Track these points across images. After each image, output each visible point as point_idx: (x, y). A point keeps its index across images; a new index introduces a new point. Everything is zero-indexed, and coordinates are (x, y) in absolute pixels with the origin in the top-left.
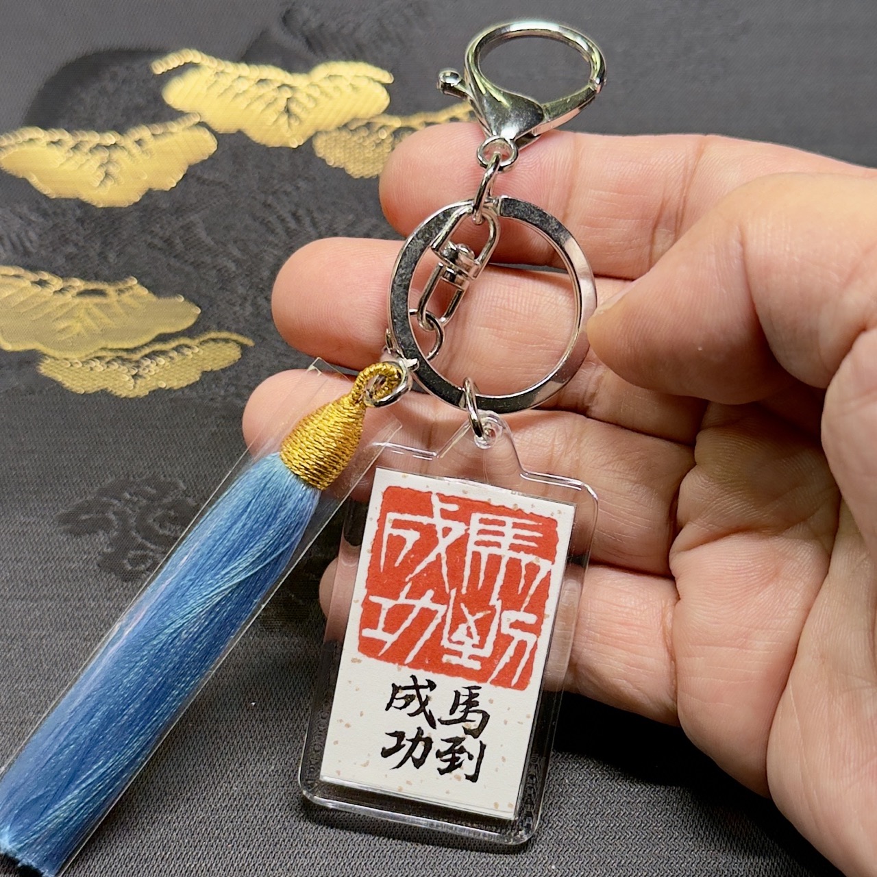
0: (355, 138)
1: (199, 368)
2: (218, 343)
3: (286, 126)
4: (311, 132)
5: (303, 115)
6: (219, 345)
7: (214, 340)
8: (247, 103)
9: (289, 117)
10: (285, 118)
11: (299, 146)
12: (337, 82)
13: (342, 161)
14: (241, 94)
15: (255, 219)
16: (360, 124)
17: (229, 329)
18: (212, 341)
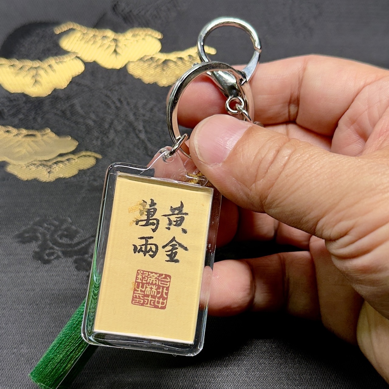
0: (145, 65)
1: (78, 168)
3: (115, 59)
4: (126, 62)
5: (123, 54)
6: (87, 158)
8: (98, 48)
10: (114, 54)
11: (121, 68)
13: (141, 76)
15: (102, 102)
16: (148, 58)
18: (84, 157)
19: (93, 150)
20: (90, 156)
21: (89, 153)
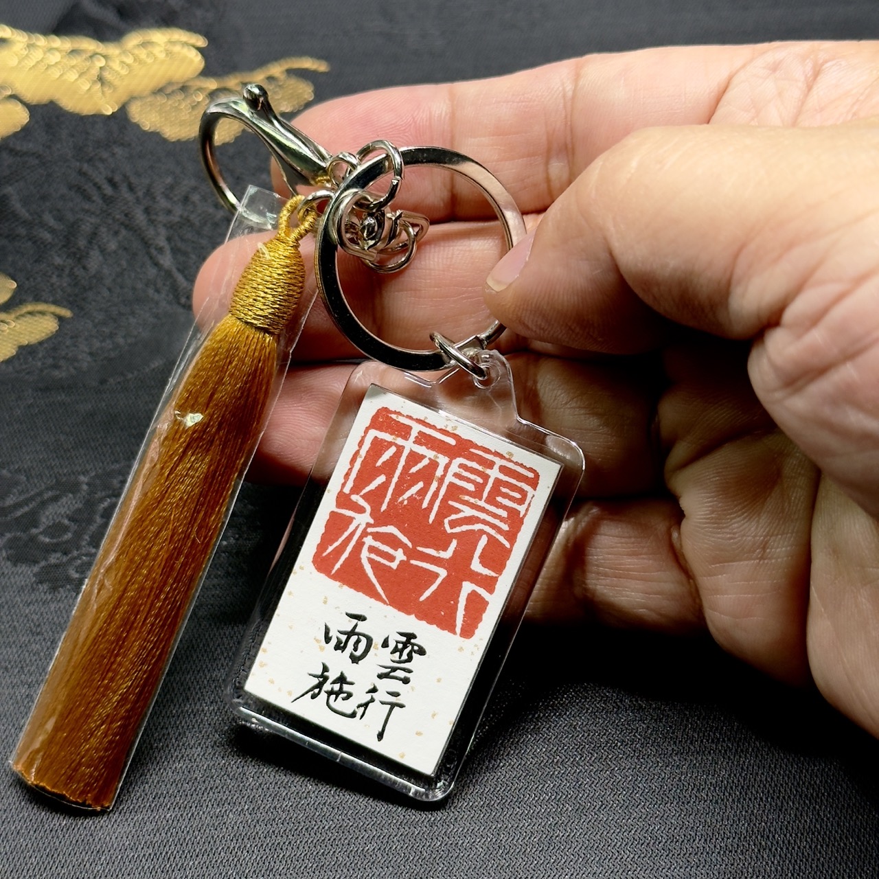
0: (170, 102)
1: (16, 343)
2: (35, 316)
3: (100, 94)
4: (124, 99)
5: (117, 82)
6: (36, 318)
7: (30, 313)
8: (59, 74)
9: (102, 85)
10: (99, 85)
11: (113, 113)
12: (150, 49)
13: (158, 125)
14: (52, 65)
15: (70, 188)
16: (175, 88)
17: (46, 302)
18: (29, 316)
19: (51, 300)
20: (42, 313)
21: (41, 307)
